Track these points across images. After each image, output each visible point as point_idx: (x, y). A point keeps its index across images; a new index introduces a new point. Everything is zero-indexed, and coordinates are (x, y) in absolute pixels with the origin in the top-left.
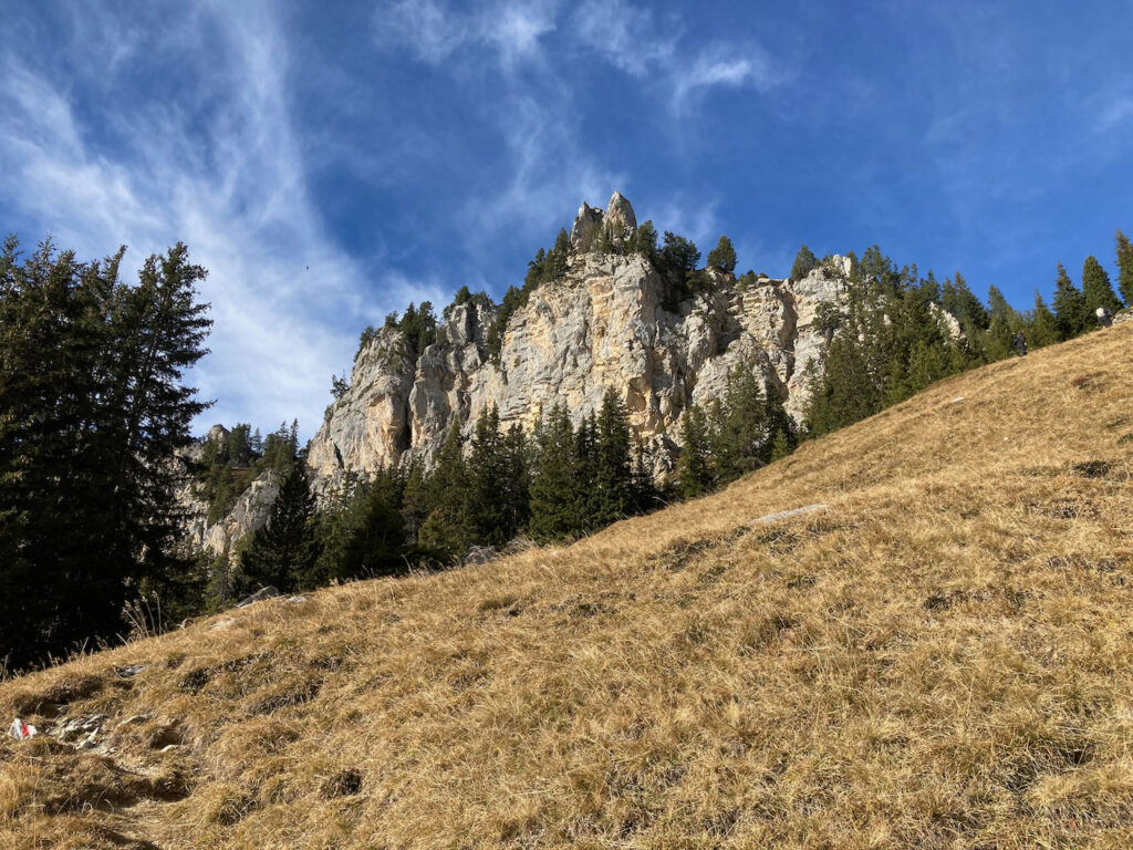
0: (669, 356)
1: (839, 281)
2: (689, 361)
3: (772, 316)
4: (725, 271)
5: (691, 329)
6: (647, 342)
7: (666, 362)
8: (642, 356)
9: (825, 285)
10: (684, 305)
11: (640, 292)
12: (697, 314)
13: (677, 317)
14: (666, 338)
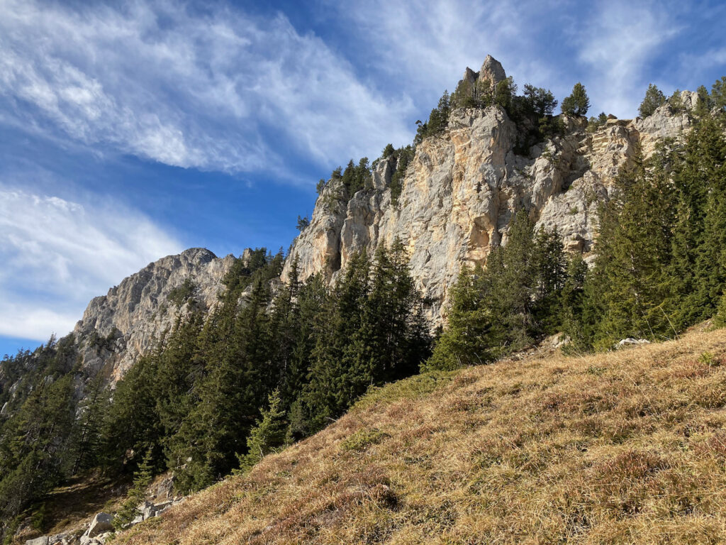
0: (514, 196)
1: (684, 115)
2: (533, 200)
3: (616, 154)
4: (578, 115)
5: (538, 170)
6: (494, 185)
7: (511, 201)
8: (487, 197)
9: (670, 121)
10: (535, 149)
11: (492, 140)
12: (545, 156)
13: (526, 160)
14: (513, 180)
